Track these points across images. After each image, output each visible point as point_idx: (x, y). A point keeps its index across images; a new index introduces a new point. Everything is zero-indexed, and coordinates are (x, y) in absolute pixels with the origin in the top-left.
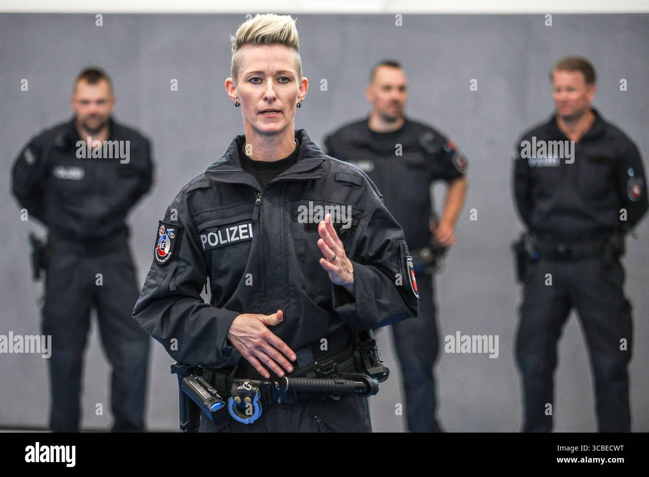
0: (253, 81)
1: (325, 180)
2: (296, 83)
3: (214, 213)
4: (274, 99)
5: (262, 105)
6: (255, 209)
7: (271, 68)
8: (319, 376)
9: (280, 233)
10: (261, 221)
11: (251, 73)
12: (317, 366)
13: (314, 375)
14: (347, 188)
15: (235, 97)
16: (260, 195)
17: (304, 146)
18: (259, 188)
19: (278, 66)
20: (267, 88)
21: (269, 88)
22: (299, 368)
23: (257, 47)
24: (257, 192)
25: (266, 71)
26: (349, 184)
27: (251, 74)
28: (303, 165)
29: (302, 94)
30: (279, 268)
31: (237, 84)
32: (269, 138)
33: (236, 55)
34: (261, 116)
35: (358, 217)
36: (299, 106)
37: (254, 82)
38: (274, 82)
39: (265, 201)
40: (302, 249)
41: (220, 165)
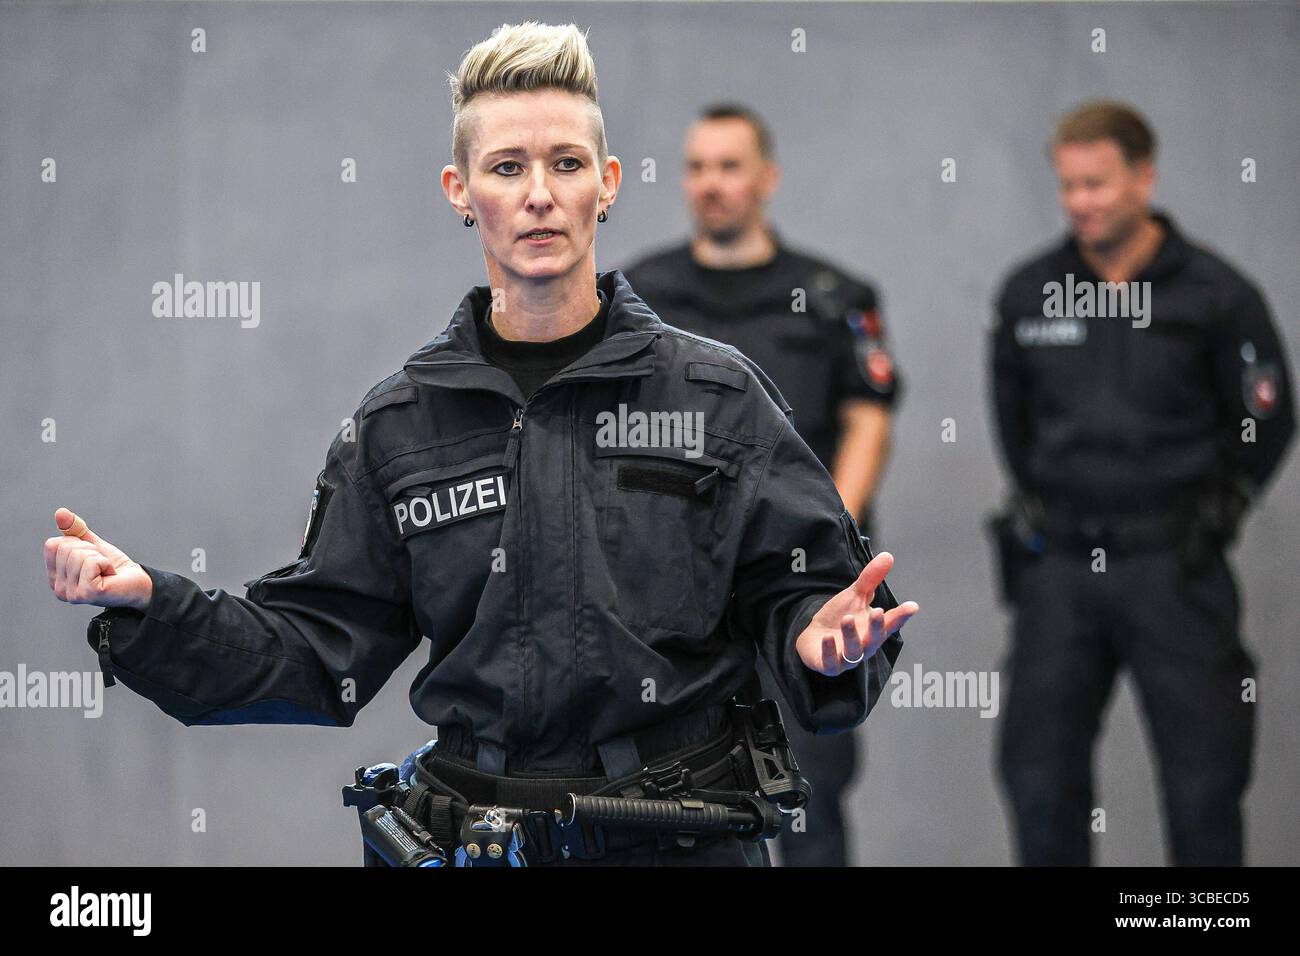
0: (502, 170)
1: (663, 378)
2: (594, 170)
3: (423, 458)
4: (550, 207)
5: (524, 221)
6: (511, 444)
7: (539, 143)
8: (649, 794)
9: (564, 493)
10: (523, 470)
11: (497, 152)
12: (647, 775)
13: (640, 793)
14: (713, 396)
15: (464, 205)
16: (521, 413)
17: (617, 306)
18: (519, 399)
19: (555, 136)
20: (532, 184)
21: (538, 182)
22: (606, 779)
23: (506, 97)
24: (516, 406)
25: (528, 148)
26: (715, 387)
27: (497, 156)
28: (615, 346)
29: (609, 193)
30: (562, 569)
31: (467, 179)
32: (540, 290)
33: (463, 115)
34: (522, 244)
35: (740, 457)
36: (603, 219)
37: (504, 172)
38: (546, 167)
39: (532, 425)
40: (612, 528)
41: (434, 351)
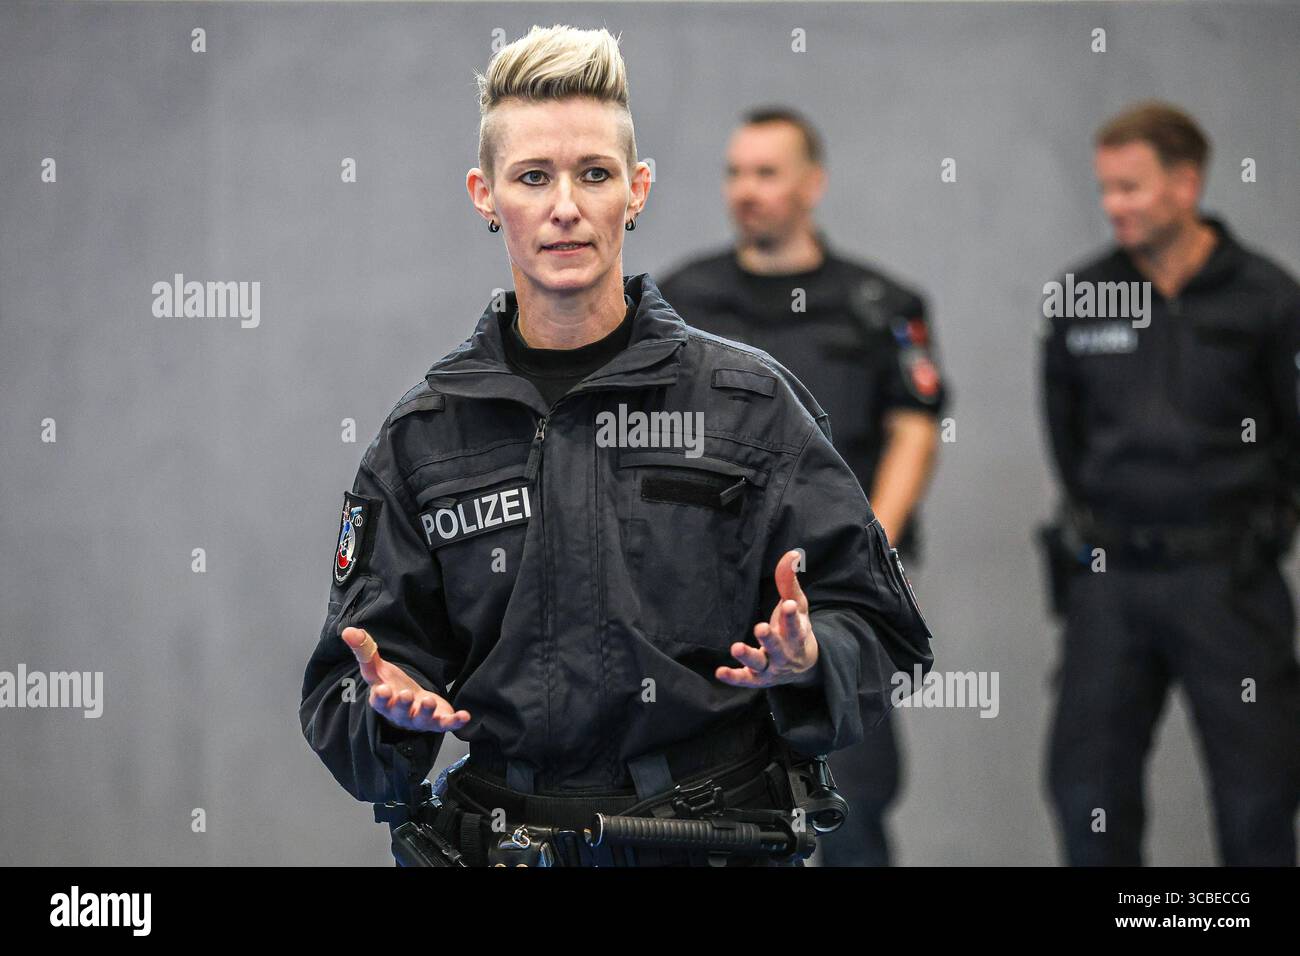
0: (528, 179)
1: (690, 387)
2: (622, 181)
3: (447, 466)
4: (576, 220)
5: (548, 232)
6: (533, 455)
7: (567, 153)
8: (681, 814)
9: (587, 504)
10: (545, 481)
11: (523, 162)
12: (678, 793)
13: (671, 813)
14: (738, 403)
15: (489, 210)
16: (543, 423)
17: (643, 313)
18: (542, 408)
19: (584, 146)
20: (558, 196)
21: (564, 194)
22: (637, 798)
23: (533, 105)
24: (539, 416)
25: (555, 159)
26: (743, 394)
27: (523, 166)
28: (640, 354)
29: (638, 200)
30: (586, 584)
31: (493, 186)
32: (568, 301)
33: (488, 119)
34: (546, 256)
35: (768, 466)
36: (631, 227)
37: (530, 181)
38: (573, 179)
39: (555, 435)
40: (636, 541)
41: (456, 361)
